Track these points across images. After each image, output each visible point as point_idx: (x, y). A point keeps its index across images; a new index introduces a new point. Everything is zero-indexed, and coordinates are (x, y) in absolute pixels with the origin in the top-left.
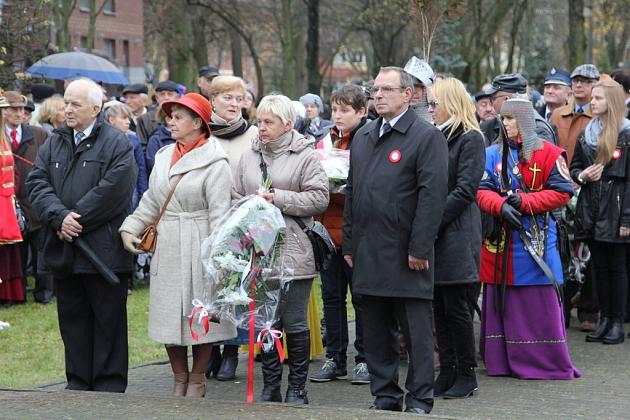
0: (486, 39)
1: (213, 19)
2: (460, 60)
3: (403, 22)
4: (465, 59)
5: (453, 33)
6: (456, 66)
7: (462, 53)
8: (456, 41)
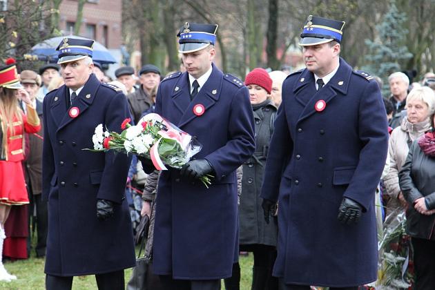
0: (429, 33)
1: (182, 9)
2: (406, 52)
3: (353, 17)
4: (410, 50)
5: (400, 27)
6: (402, 56)
7: (407, 45)
8: (403, 35)
